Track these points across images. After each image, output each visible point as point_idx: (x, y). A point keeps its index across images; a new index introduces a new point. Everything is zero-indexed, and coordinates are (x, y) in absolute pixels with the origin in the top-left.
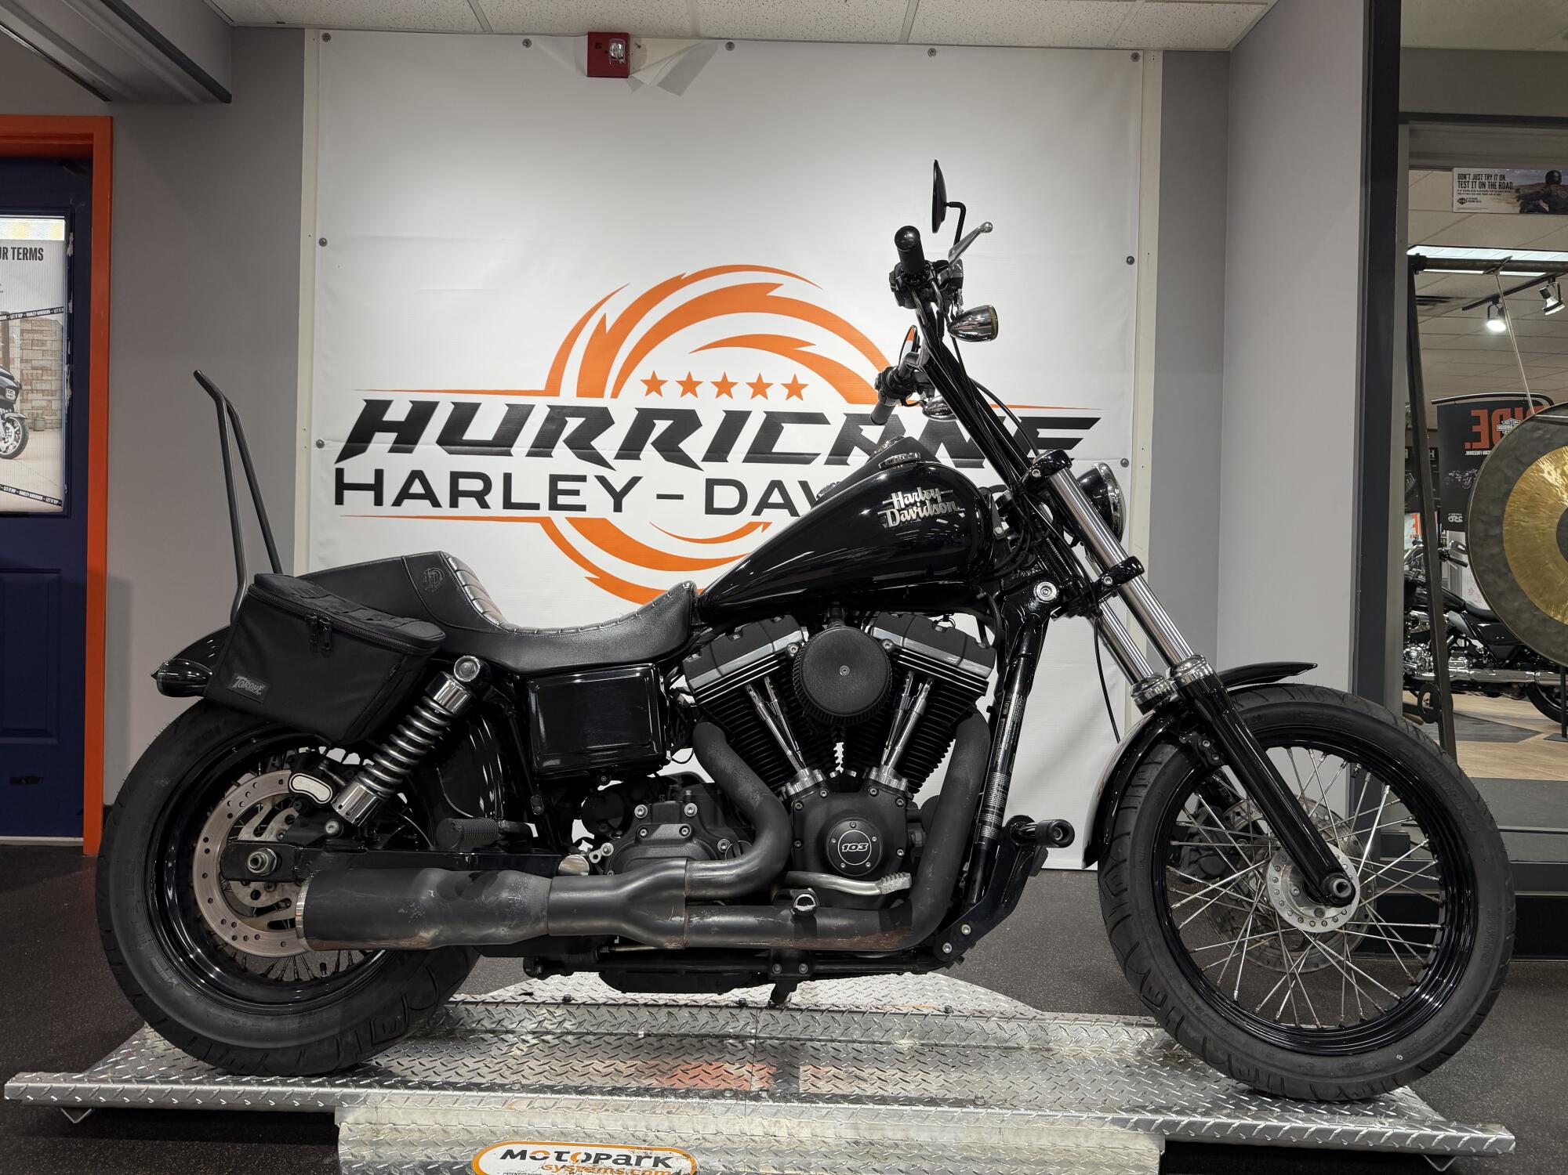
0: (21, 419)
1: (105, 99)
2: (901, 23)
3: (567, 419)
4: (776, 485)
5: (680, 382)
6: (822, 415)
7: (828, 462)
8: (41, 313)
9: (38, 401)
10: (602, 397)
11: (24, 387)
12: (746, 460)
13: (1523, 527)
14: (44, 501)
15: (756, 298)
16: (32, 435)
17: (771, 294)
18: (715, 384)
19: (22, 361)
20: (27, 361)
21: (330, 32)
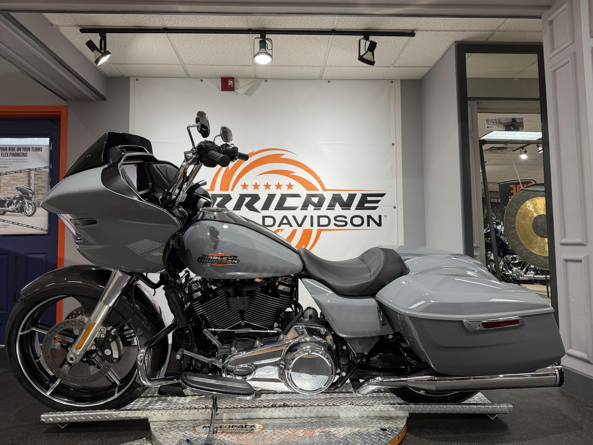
0: (34, 203)
1: (65, 100)
2: (319, 74)
3: (217, 198)
4: (285, 217)
5: (253, 185)
6: (299, 194)
7: (301, 209)
8: (40, 169)
9: (40, 197)
10: (228, 190)
11: (35, 193)
12: (275, 209)
13: (522, 224)
14: (41, 230)
15: (277, 159)
16: (38, 208)
17: (281, 157)
18: (264, 185)
19: (35, 184)
20: (36, 184)
21: (138, 78)
